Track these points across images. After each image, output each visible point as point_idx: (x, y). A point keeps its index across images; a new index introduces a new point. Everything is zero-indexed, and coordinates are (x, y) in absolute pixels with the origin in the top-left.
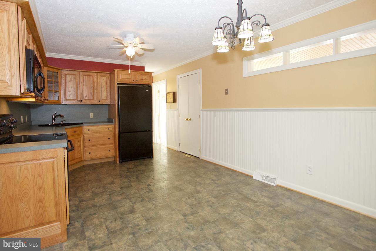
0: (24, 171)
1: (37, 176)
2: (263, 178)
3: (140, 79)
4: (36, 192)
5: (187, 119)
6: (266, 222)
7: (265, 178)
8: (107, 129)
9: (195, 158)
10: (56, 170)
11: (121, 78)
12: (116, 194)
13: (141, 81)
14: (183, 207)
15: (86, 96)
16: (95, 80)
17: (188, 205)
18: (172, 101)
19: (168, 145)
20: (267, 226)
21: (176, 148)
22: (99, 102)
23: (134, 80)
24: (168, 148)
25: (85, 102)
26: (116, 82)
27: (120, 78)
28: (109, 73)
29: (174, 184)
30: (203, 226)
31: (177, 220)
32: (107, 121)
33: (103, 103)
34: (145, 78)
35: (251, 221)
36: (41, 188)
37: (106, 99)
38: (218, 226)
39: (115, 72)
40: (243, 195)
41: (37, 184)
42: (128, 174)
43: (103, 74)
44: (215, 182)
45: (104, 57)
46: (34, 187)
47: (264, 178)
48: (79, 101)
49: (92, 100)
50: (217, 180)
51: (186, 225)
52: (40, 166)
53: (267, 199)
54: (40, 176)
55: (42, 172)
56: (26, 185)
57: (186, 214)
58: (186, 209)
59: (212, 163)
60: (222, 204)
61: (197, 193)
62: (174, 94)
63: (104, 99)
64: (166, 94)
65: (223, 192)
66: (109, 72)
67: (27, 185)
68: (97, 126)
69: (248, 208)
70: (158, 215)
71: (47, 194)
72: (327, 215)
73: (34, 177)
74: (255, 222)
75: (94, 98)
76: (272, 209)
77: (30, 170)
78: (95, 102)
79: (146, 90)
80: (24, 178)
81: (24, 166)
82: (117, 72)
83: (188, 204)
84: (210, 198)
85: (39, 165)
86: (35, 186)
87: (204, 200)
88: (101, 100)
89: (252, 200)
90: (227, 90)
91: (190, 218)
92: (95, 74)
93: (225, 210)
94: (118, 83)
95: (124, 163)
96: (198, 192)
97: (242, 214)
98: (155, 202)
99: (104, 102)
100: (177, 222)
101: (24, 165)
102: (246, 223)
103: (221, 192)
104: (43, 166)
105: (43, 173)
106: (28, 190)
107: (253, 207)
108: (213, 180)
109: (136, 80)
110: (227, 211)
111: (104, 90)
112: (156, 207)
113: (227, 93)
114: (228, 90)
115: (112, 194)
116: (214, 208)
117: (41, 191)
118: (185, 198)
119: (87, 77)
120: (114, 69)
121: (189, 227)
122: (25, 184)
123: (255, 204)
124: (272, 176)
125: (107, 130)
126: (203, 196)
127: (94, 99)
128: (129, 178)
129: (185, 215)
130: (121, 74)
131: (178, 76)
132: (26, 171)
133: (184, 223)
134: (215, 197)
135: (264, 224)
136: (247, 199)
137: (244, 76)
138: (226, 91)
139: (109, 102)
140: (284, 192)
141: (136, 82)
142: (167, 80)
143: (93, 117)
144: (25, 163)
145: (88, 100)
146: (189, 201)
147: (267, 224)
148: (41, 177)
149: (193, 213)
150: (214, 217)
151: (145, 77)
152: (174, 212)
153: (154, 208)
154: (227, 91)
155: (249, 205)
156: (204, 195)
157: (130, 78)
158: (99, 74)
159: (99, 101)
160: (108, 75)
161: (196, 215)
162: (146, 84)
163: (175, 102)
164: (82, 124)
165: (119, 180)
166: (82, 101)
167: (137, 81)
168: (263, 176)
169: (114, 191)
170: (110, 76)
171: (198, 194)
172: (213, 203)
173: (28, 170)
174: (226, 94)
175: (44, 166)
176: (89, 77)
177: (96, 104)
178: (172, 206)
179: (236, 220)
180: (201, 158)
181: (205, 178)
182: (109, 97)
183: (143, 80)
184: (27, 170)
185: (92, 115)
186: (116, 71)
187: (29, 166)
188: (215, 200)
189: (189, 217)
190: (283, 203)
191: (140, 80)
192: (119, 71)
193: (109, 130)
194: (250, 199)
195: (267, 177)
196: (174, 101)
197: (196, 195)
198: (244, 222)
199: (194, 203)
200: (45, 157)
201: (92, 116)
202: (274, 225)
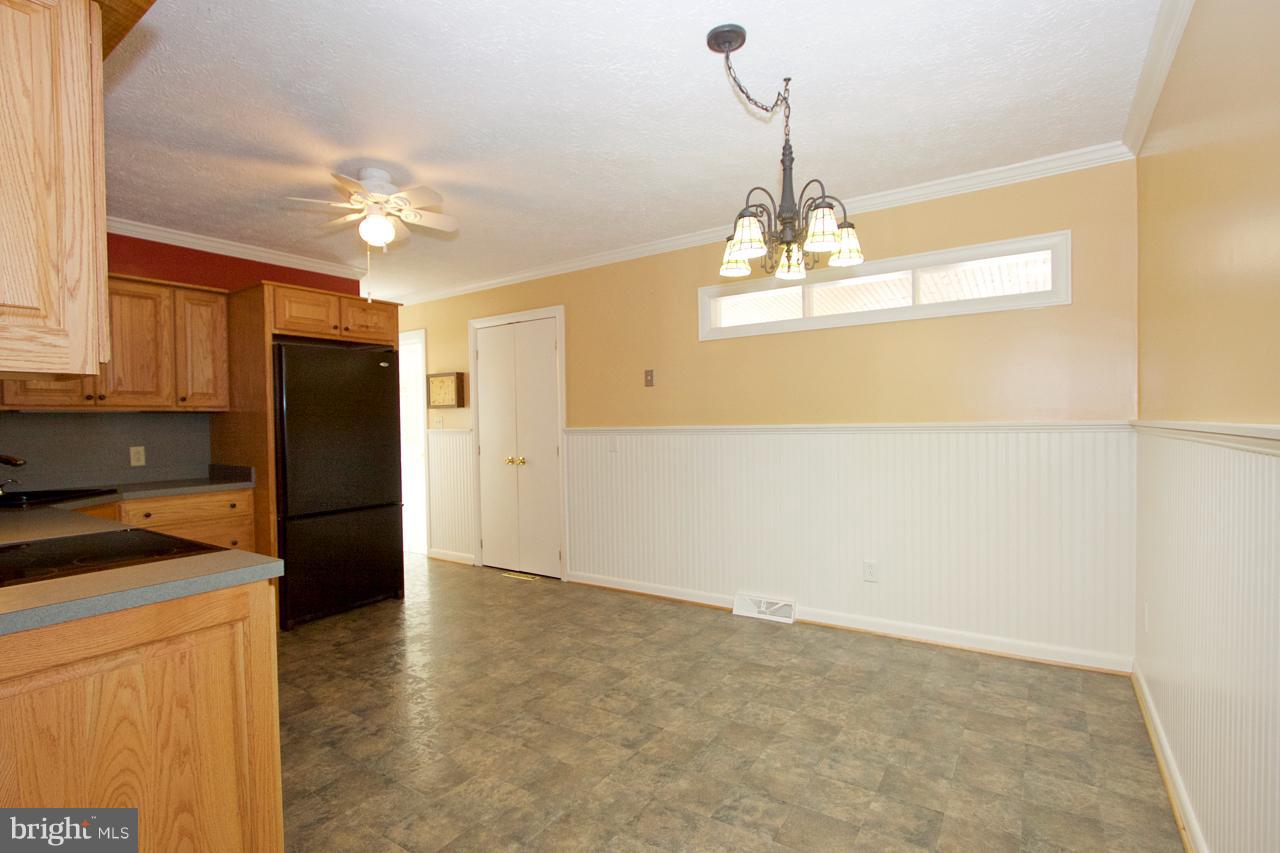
0: (115, 696)
1: (171, 709)
2: (759, 607)
3: (357, 322)
4: (166, 772)
5: (512, 461)
6: (826, 710)
7: (767, 609)
8: (223, 506)
9: (544, 580)
10: (241, 668)
11: (287, 316)
12: (353, 735)
13: (364, 332)
14: (609, 724)
15: (121, 375)
16: (165, 315)
17: (620, 716)
18: (454, 402)
19: (433, 550)
20: (835, 718)
21: (469, 557)
22: (181, 403)
23: (336, 327)
24: (432, 559)
25: (119, 400)
26: (270, 330)
27: (285, 315)
28: (226, 291)
29: (537, 668)
30: (696, 757)
31: (617, 762)
32: (206, 475)
33: (197, 407)
34: (376, 324)
35: (795, 716)
36: (186, 753)
37: (211, 391)
38: (733, 750)
39: (262, 292)
40: (738, 659)
41: (172, 740)
42: (348, 663)
43: (198, 295)
44: (647, 638)
45: (208, 231)
46: (156, 756)
47: (763, 609)
48: (89, 398)
49: (151, 393)
50: (652, 634)
51: (652, 767)
52: (182, 663)
53: (795, 658)
54: (182, 704)
55: (192, 686)
56: (126, 751)
57: (631, 738)
58: (621, 727)
59: (605, 589)
60: (705, 692)
61: (622, 679)
62: (461, 380)
63: (205, 391)
64: (428, 377)
65: (686, 663)
66: (225, 288)
67: (132, 750)
68: (184, 496)
69: (768, 688)
70: (554, 765)
71: (208, 774)
72: (925, 667)
73: (160, 713)
74: (805, 716)
75: (158, 386)
76: (818, 678)
77: (142, 688)
78: (165, 401)
79: (382, 364)
80: (118, 725)
81: (117, 672)
82: (272, 292)
83: (618, 714)
84: (662, 683)
85: (177, 659)
86: (162, 752)
87: (651, 693)
88: (190, 393)
89: (767, 668)
90: (649, 374)
91: (651, 748)
92: (165, 293)
93: (721, 707)
94: (277, 332)
95: (302, 630)
96: (622, 675)
97: (767, 706)
98: (514, 729)
99: (204, 405)
100: (621, 768)
101: (117, 667)
102: (788, 724)
103: (681, 662)
104: (195, 660)
105: (193, 692)
106: (133, 772)
107: (779, 683)
108: (638, 634)
109: (343, 326)
110: (728, 706)
111: (205, 358)
112: (529, 745)
113: (649, 383)
114: (654, 373)
115: (340, 740)
116: (693, 708)
117: (188, 765)
118: (598, 699)
119: (126, 300)
120: (263, 282)
121: (663, 771)
122: (120, 752)
123: (779, 674)
124: (781, 600)
125: (227, 510)
126: (641, 682)
127: (157, 392)
128: (367, 677)
129: (629, 745)
130: (290, 301)
131: (477, 324)
132: (125, 695)
133: (643, 765)
134: (676, 679)
135: (825, 715)
136: (751, 667)
137: (700, 339)
138: (646, 377)
139: (223, 404)
140: (820, 634)
141: (345, 333)
142: (426, 331)
143: (142, 462)
144: (119, 661)
145: (133, 393)
146: (613, 703)
147: (832, 715)
148: (187, 710)
149: (649, 734)
150: (709, 730)
151: (375, 319)
152: (591, 744)
153: (524, 748)
154: (649, 378)
155: (766, 680)
156: (644, 678)
157: (323, 317)
158: (180, 294)
159: (184, 399)
160: (222, 301)
161: (659, 737)
162: (379, 343)
163: (463, 406)
164: (112, 492)
165: (332, 689)
166: (102, 398)
167: (347, 329)
168: (758, 604)
169: (340, 730)
170: (228, 304)
171: (626, 680)
172: (680, 695)
173: (134, 689)
174: (647, 386)
175: (198, 658)
176: (135, 300)
177: (168, 409)
178: (574, 729)
179: (762, 722)
180: (564, 579)
181: (613, 633)
182: (224, 384)
183: (367, 327)
184: (129, 690)
185: (138, 456)
186: (268, 288)
187: (136, 670)
188: (681, 686)
189: (646, 746)
190: (832, 660)
191: (356, 328)
192: (280, 291)
193: (236, 510)
194: (761, 666)
195: (771, 604)
196: (461, 401)
197: (622, 682)
198: (781, 722)
199: (633, 707)
200: (203, 622)
201: (139, 460)
202: (847, 713)
